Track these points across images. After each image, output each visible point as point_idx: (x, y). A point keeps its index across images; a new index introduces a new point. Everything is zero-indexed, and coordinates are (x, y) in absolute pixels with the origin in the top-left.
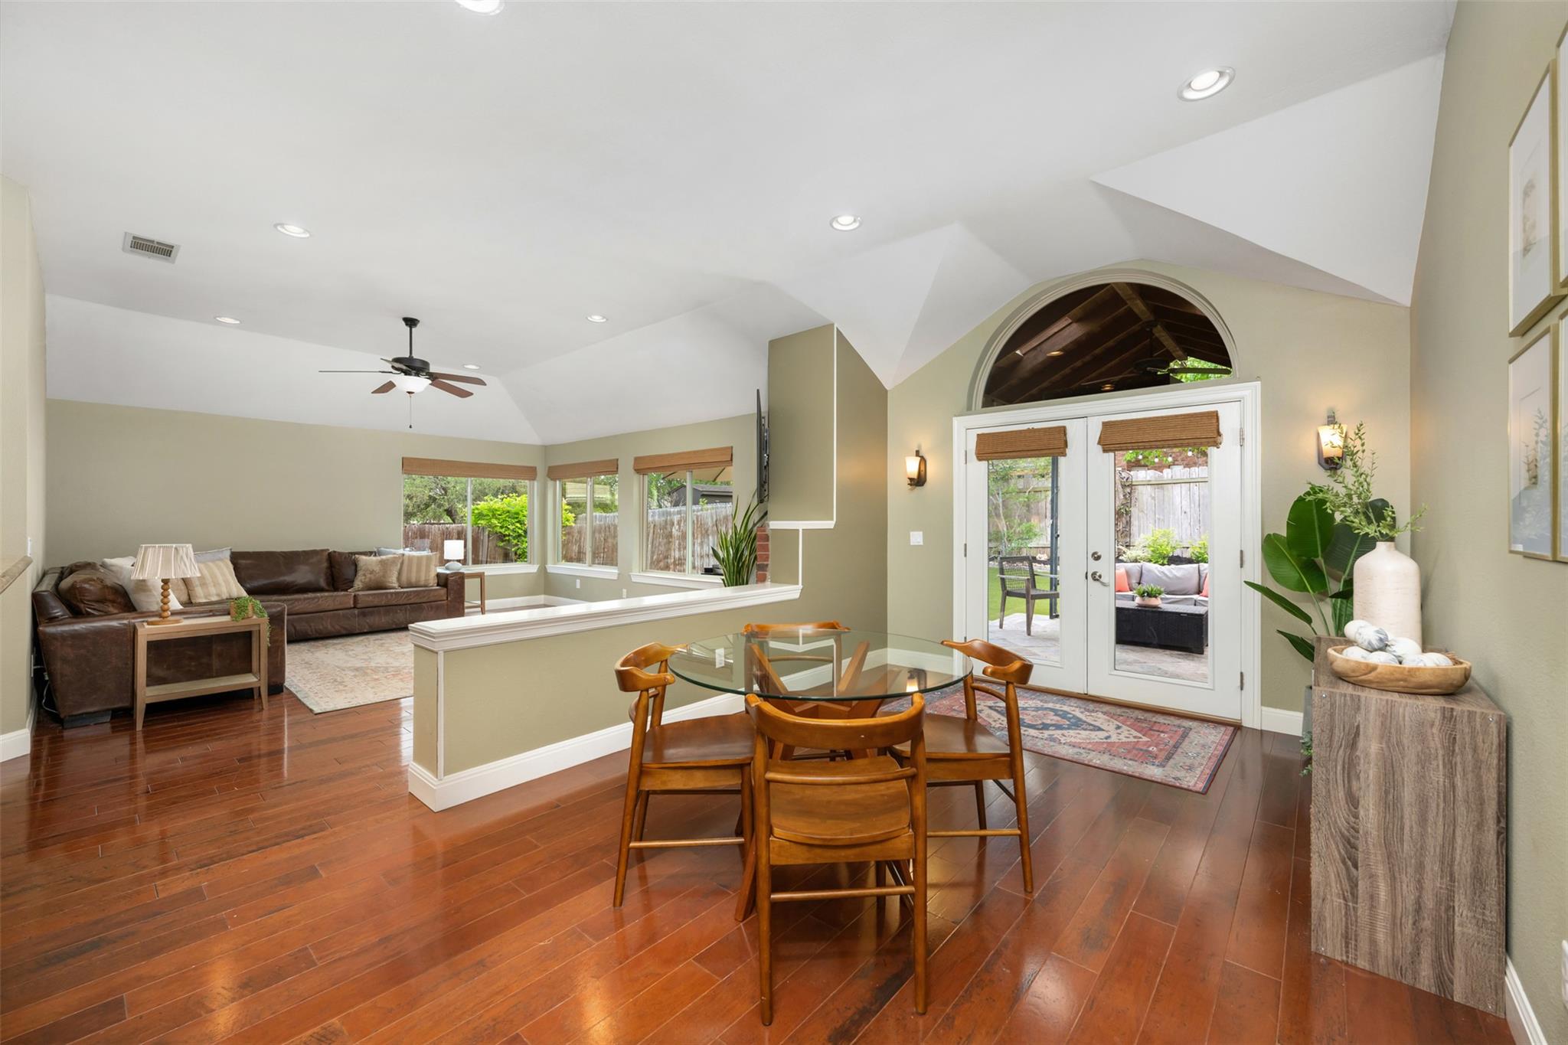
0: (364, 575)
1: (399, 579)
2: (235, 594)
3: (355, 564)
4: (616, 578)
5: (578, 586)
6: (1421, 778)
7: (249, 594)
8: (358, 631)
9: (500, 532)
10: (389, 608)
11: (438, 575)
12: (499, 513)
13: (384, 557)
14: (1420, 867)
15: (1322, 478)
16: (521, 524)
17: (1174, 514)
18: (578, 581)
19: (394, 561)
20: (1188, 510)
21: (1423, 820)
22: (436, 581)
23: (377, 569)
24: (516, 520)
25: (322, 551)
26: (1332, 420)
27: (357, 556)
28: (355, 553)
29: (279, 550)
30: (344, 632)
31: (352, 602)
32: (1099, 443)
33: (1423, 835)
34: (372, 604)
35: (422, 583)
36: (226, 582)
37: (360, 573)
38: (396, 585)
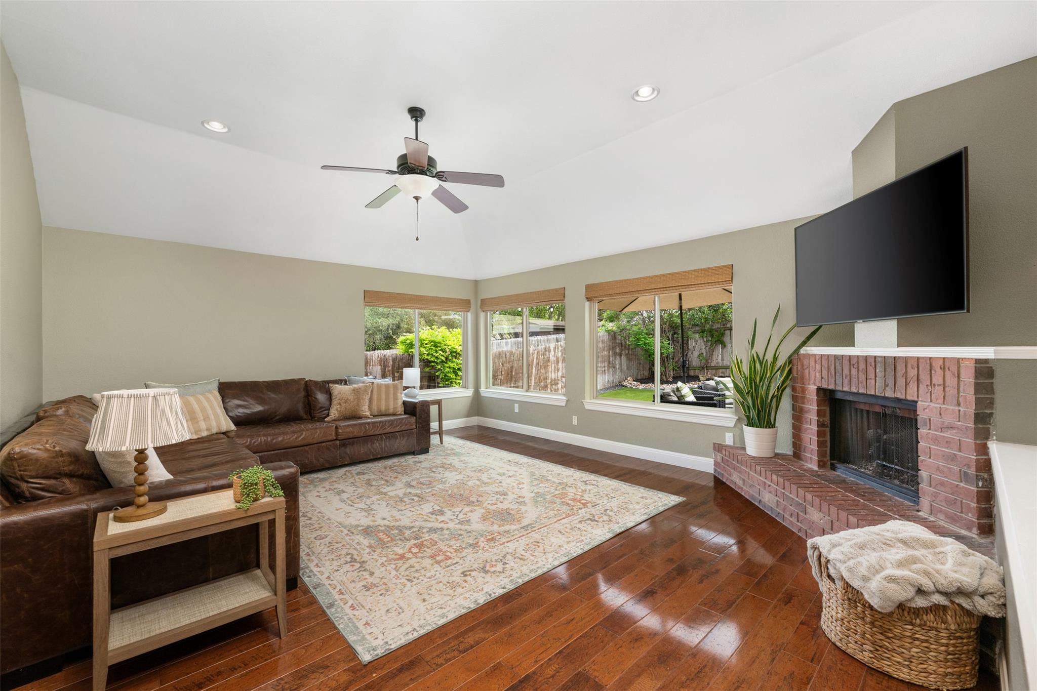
0: (339, 404)
1: (370, 408)
2: (224, 428)
3: (329, 393)
4: (564, 405)
5: (517, 410)
7: (235, 425)
8: (340, 464)
9: (427, 359)
10: (367, 438)
11: (404, 403)
12: (426, 342)
13: (355, 386)
16: (443, 352)
18: (516, 406)
19: (365, 390)
22: (403, 409)
23: (351, 398)
24: (440, 349)
25: (300, 379)
27: (331, 385)
28: (329, 382)
29: (261, 380)
30: (327, 465)
31: (334, 433)
34: (351, 436)
35: (391, 411)
36: (217, 416)
37: (335, 402)
38: (368, 414)
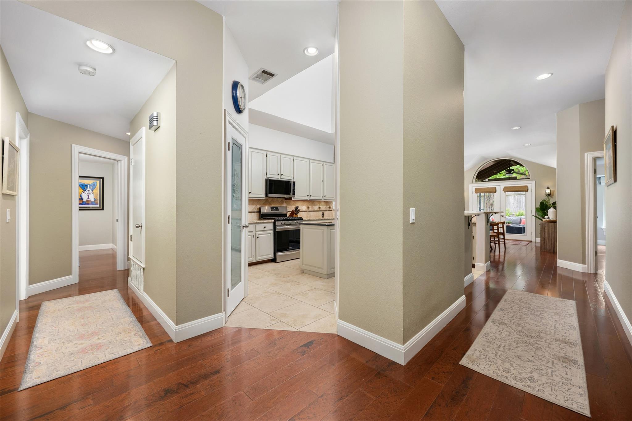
6: (552, 230)
14: (552, 240)
15: (546, 198)
17: (510, 204)
20: (514, 203)
21: (552, 235)
26: (548, 188)
32: (503, 190)
33: (552, 236)
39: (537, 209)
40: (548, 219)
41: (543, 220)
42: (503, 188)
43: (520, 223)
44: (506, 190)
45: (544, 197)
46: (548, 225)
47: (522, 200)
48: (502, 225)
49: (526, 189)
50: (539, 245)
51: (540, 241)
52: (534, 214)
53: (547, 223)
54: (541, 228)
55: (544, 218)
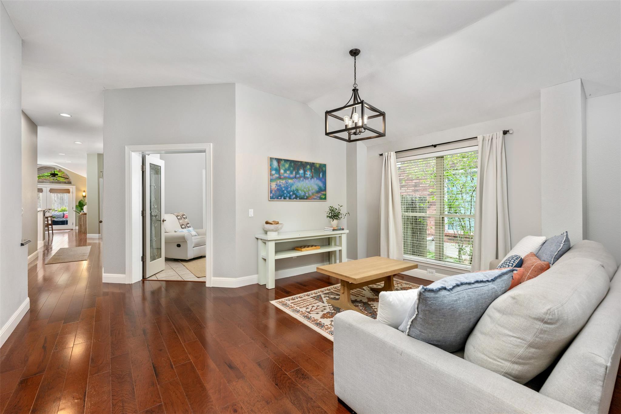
6: (84, 220)
14: (85, 225)
26: (84, 192)
32: (49, 191)
33: (85, 223)
39: (76, 206)
40: (83, 213)
41: (80, 213)
42: (49, 189)
43: (63, 218)
44: (51, 191)
45: (82, 198)
46: (83, 217)
47: (65, 198)
48: (50, 218)
49: (68, 191)
50: (77, 231)
51: (78, 229)
52: (74, 209)
53: (82, 215)
54: (79, 219)
55: (81, 212)
